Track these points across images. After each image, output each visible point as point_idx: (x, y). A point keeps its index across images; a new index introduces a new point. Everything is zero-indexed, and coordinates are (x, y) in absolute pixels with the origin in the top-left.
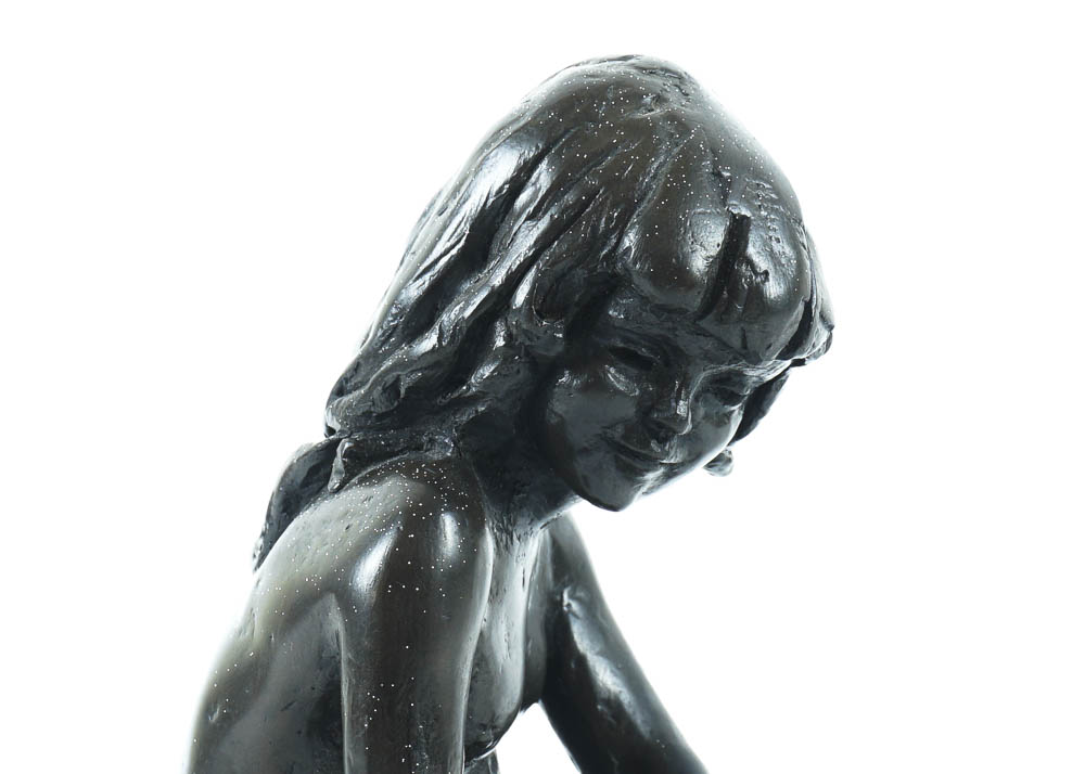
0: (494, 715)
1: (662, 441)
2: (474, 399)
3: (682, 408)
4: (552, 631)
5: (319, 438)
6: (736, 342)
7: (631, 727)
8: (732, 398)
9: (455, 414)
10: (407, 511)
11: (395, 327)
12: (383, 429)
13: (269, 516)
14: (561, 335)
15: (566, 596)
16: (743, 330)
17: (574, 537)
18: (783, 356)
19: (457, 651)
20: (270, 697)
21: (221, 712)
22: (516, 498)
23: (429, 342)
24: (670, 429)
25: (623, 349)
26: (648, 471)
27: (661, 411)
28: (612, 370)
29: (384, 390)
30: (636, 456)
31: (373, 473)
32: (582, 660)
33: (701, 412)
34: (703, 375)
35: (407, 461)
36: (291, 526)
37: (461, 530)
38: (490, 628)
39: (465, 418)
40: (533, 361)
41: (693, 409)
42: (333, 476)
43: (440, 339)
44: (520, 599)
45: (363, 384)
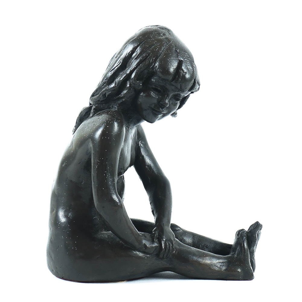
0: (124, 166)
1: (162, 108)
2: (122, 98)
3: (167, 101)
4: (137, 150)
5: (88, 105)
6: (179, 87)
7: (153, 171)
8: (178, 100)
9: (118, 101)
10: (107, 121)
11: (105, 82)
12: (102, 104)
13: (76, 122)
14: (141, 84)
15: (140, 143)
16: (181, 84)
17: (142, 130)
18: (189, 91)
19: (117, 152)
20: (76, 161)
21: (65, 164)
22: (130, 120)
23: (113, 85)
24: (164, 106)
25: (155, 88)
26: (159, 115)
27: (163, 102)
28: (152, 92)
29: (103, 95)
30: (157, 111)
31: (100, 113)
32: (143, 157)
33: (171, 102)
34: (172, 94)
35: (107, 111)
36: (83, 123)
37: (118, 126)
38: (124, 148)
39: (120, 102)
40: (135, 90)
41: (169, 101)
42: (91, 114)
43: (115, 84)
44: (130, 142)
45: (98, 94)
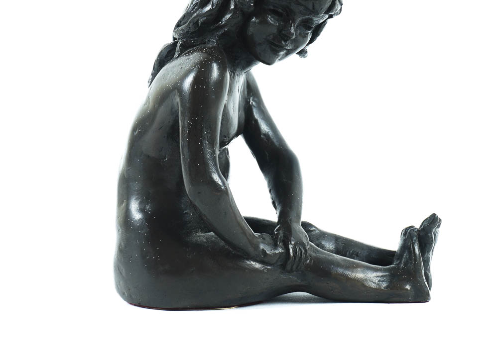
0: (229, 133)
1: (285, 41)
2: (224, 26)
3: (292, 29)
4: (247, 110)
5: (171, 41)
6: (311, 7)
7: (272, 143)
8: (309, 28)
9: (217, 31)
10: (201, 62)
11: (197, 3)
12: (193, 37)
13: (154, 68)
14: (252, 5)
15: (251, 100)
16: (313, 3)
17: (254, 81)
18: (326, 13)
19: (217, 108)
20: (155, 125)
21: (138, 131)
22: (236, 61)
23: (208, 8)
24: (288, 37)
25: (273, 9)
26: (281, 51)
27: (286, 31)
28: (269, 16)
29: (193, 24)
30: (277, 46)
31: (189, 52)
32: (256, 121)
33: (299, 32)
34: (299, 19)
35: (201, 47)
36: (164, 68)
37: (219, 68)
38: (228, 103)
39: (220, 33)
40: (243, 13)
41: (296, 30)
42: (176, 53)
43: (212, 6)
44: (237, 96)
45: (186, 23)
